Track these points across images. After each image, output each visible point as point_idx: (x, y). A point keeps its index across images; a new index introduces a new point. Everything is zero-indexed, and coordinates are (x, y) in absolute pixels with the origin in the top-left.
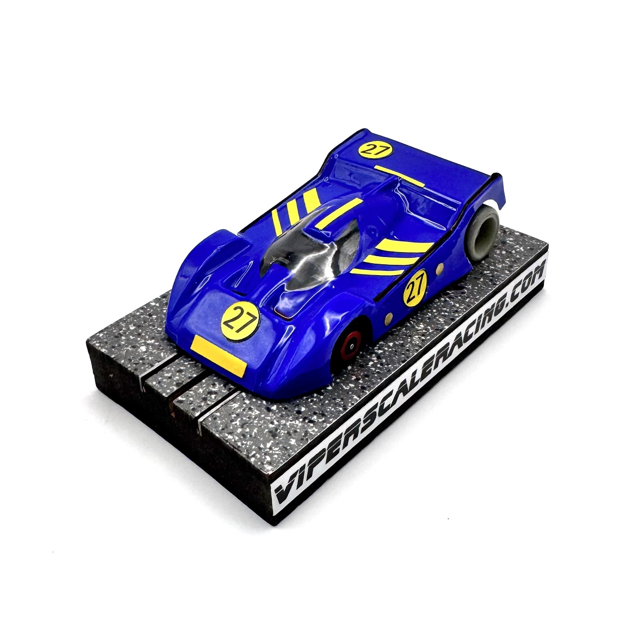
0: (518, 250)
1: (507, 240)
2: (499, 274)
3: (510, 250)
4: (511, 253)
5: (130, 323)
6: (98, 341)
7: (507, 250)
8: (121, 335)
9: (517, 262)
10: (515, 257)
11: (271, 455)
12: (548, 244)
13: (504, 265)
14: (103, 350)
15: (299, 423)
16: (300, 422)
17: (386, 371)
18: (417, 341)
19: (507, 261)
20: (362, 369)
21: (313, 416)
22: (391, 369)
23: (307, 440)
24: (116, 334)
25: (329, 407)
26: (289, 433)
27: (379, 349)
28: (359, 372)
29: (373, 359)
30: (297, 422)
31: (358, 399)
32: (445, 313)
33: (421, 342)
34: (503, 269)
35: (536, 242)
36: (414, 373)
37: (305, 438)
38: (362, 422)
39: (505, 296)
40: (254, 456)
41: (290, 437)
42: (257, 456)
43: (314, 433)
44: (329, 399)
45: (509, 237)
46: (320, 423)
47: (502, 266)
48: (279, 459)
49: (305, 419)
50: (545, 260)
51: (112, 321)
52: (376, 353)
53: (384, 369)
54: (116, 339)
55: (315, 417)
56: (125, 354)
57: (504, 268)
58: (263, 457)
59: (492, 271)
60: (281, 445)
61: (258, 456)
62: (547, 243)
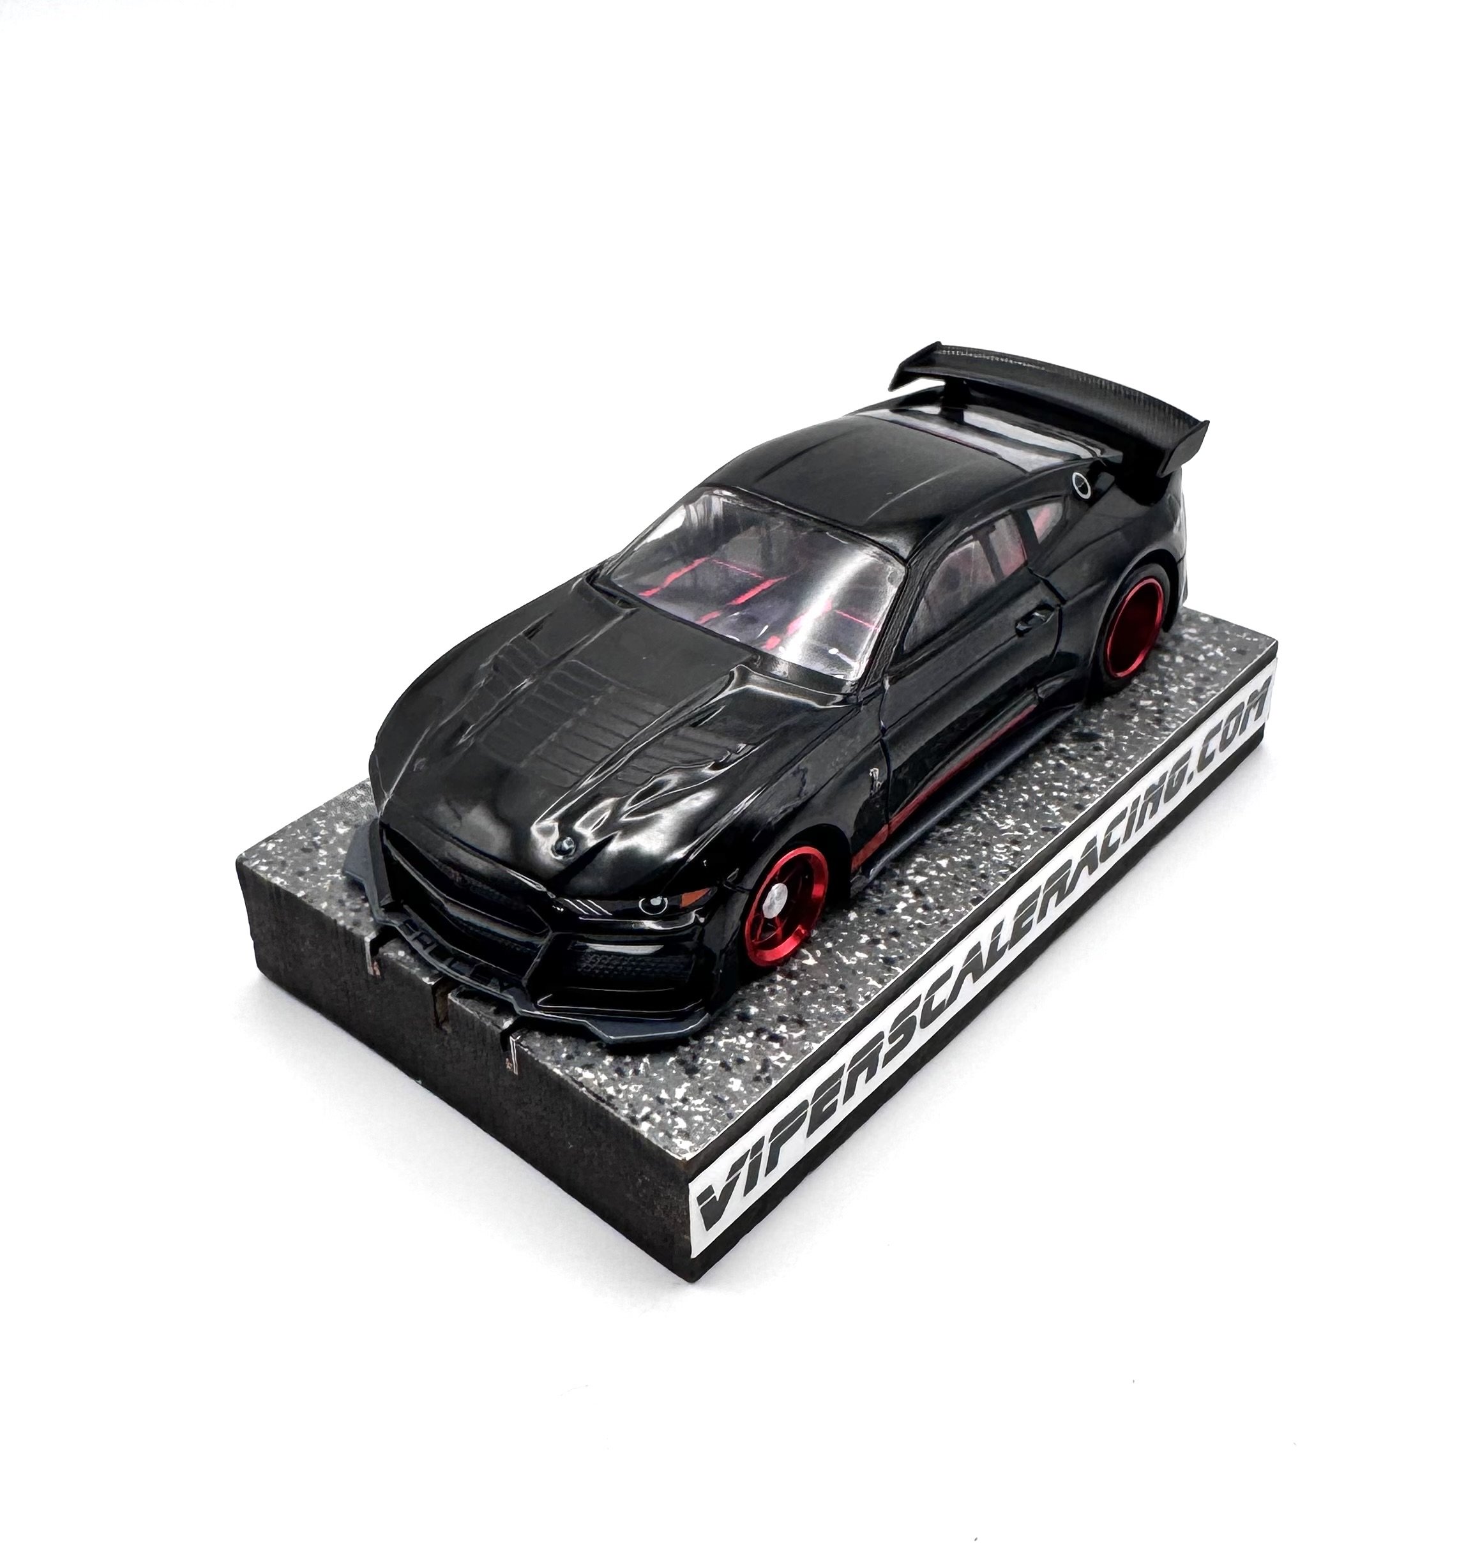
0: (1211, 654)
1: (1186, 633)
2: (1172, 706)
3: (1192, 655)
4: (1195, 660)
5: (338, 819)
6: (264, 861)
7: (1186, 654)
8: (318, 847)
9: (1212, 679)
10: (1206, 671)
11: (687, 1116)
12: (1277, 642)
13: (1183, 687)
14: (277, 881)
15: (747, 1042)
16: (748, 1040)
17: (936, 922)
18: (1001, 855)
19: (1190, 677)
20: (882, 919)
21: (778, 1027)
22: (950, 919)
23: (769, 1080)
24: (306, 844)
25: (814, 1006)
26: (724, 1065)
27: (918, 872)
28: (876, 925)
29: (905, 895)
30: (743, 1040)
31: (880, 986)
32: (1059, 794)
33: (1012, 857)
34: (1182, 696)
35: (1247, 636)
36: (998, 929)
37: (763, 1077)
38: (885, 1040)
39: (1187, 756)
40: (646, 1118)
41: (727, 1073)
42: (654, 1119)
43: (784, 1064)
44: (812, 986)
45: (1190, 627)
46: (796, 1040)
47: (1180, 689)
48: (707, 1123)
49: (759, 1032)
50: (1270, 678)
51: (295, 817)
52: (911, 884)
53: (934, 918)
54: (307, 855)
55: (783, 1028)
56: (331, 890)
57: (1185, 694)
58: (670, 1121)
59: (1158, 700)
60: (708, 1093)
61: (657, 1118)
62: (1274, 640)
